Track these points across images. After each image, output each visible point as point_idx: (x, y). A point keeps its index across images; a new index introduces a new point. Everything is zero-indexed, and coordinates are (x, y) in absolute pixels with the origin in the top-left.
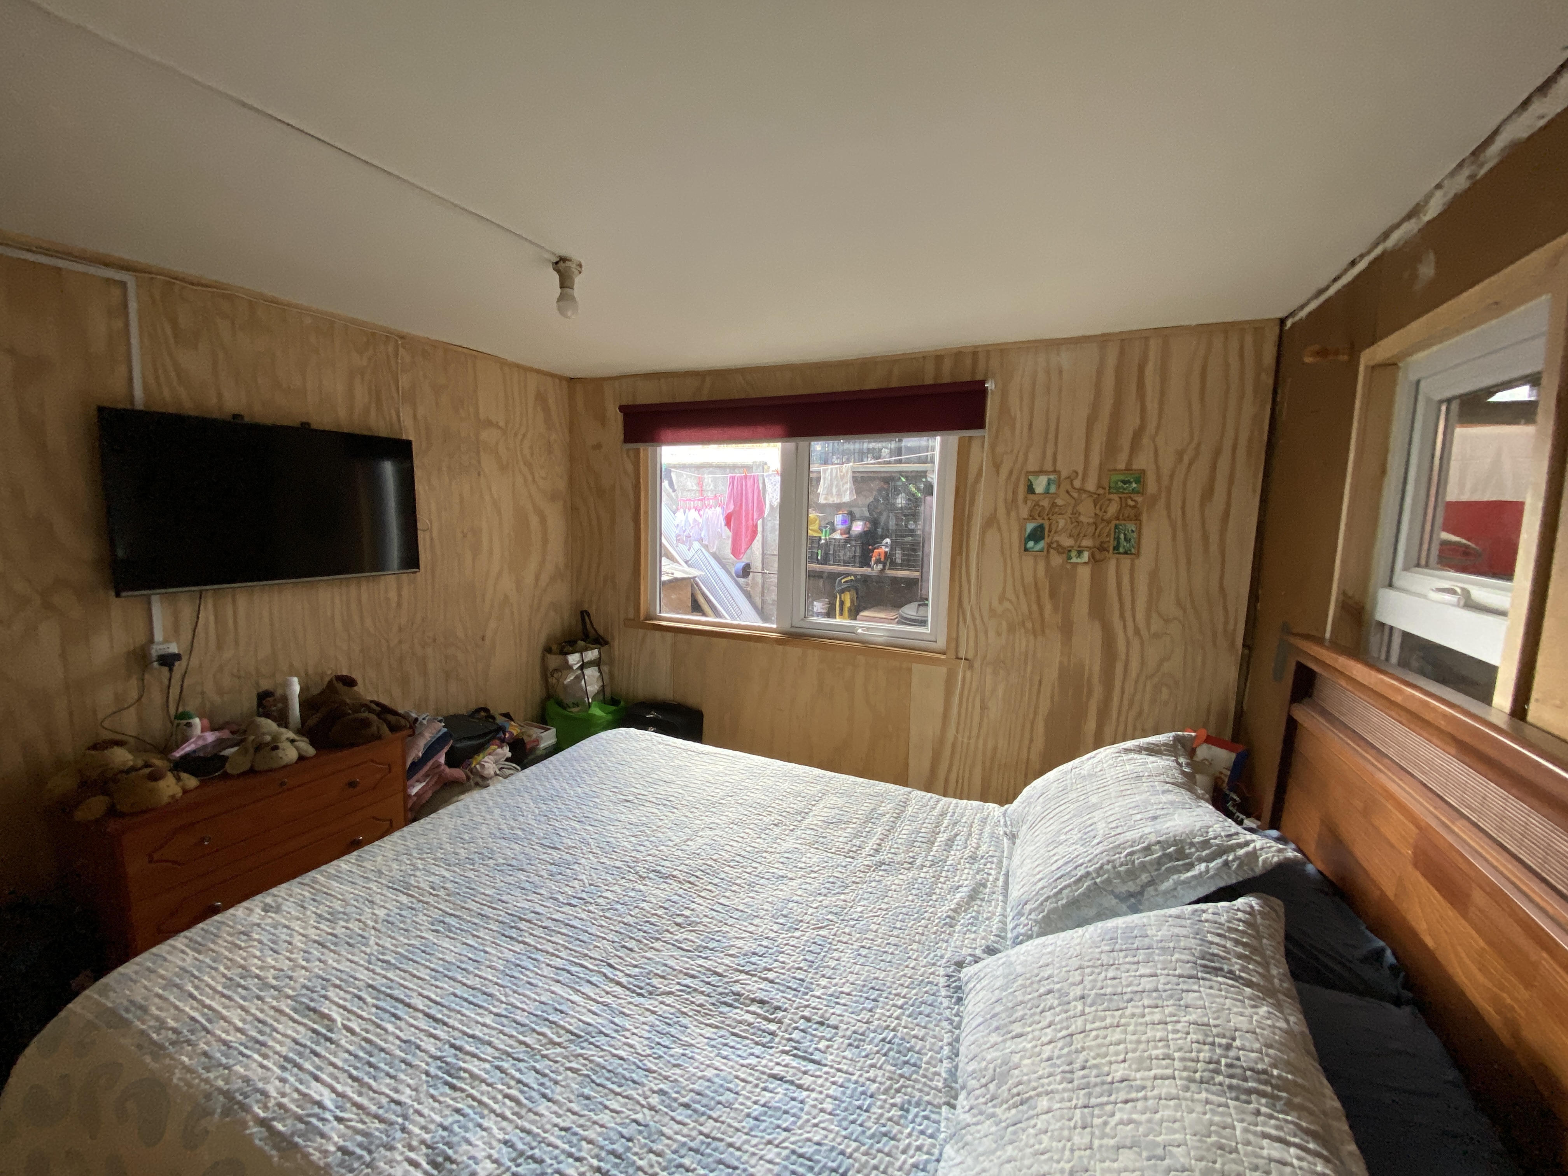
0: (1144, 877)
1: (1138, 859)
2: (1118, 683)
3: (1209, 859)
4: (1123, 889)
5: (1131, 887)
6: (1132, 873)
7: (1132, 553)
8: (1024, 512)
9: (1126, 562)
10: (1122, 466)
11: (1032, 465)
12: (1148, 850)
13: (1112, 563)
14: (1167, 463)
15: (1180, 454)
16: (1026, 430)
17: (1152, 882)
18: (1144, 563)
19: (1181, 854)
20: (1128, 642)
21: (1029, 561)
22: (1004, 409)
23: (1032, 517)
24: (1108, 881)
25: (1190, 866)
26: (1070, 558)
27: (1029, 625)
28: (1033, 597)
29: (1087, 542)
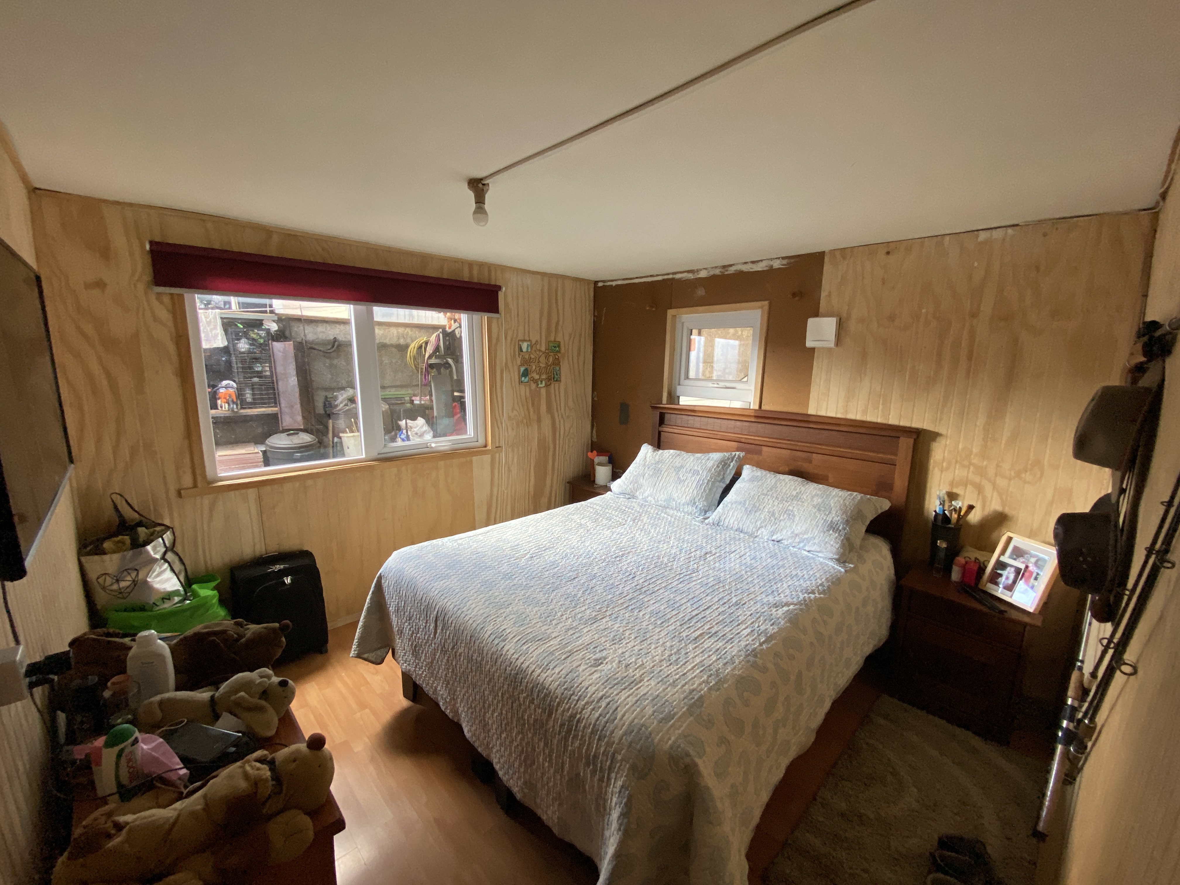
0: (722, 473)
1: (718, 470)
2: (557, 442)
3: (732, 461)
4: (719, 479)
5: (721, 477)
6: (719, 474)
7: (558, 380)
8: (519, 362)
9: (557, 385)
10: (553, 339)
11: (520, 337)
12: (718, 467)
13: (552, 386)
14: (567, 338)
15: (570, 335)
16: (516, 316)
17: (724, 474)
18: (562, 385)
19: (725, 464)
20: (560, 422)
21: (522, 387)
22: (506, 305)
23: (522, 365)
24: (715, 479)
25: (730, 465)
26: (538, 385)
27: (525, 421)
28: (525, 407)
29: (544, 377)
